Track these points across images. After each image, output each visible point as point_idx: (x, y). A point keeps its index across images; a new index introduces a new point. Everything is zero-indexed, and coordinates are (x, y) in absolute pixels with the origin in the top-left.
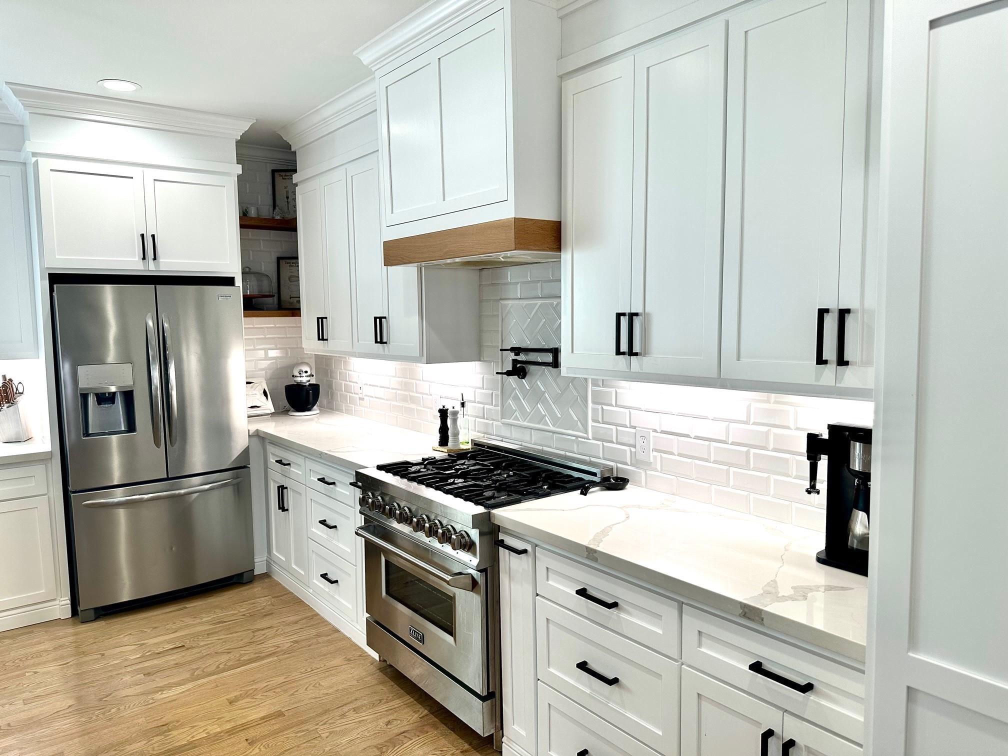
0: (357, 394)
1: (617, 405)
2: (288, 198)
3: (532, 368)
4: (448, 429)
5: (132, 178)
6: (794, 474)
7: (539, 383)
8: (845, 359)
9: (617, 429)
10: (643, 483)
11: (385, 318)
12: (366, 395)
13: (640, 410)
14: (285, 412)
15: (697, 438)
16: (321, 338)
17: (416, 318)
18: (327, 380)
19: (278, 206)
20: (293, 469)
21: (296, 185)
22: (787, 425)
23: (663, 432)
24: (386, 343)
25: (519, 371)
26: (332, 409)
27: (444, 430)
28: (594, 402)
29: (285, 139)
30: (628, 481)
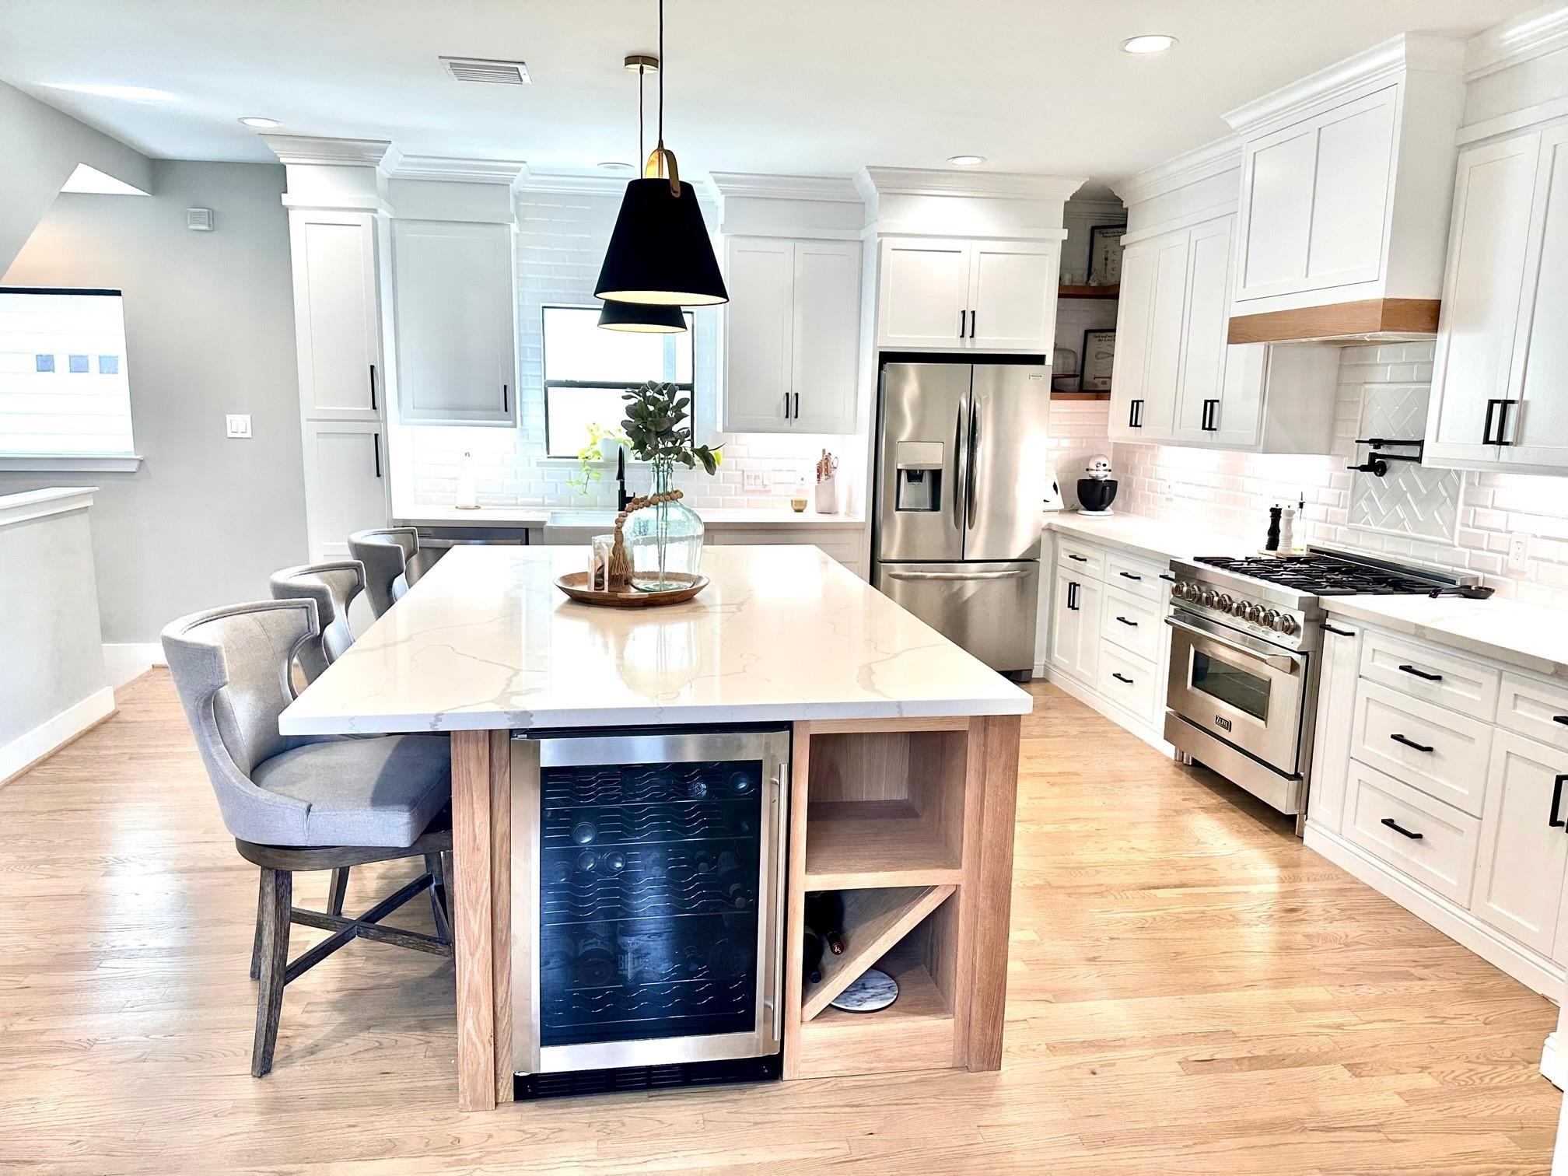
0: (1164, 493)
1: (1493, 508)
2: (1106, 259)
3: (1394, 464)
4: (1279, 531)
5: (960, 252)
7: (1400, 480)
9: (1489, 535)
11: (1218, 401)
12: (1176, 495)
14: (1075, 511)
16: (1134, 423)
17: (1257, 401)
18: (1126, 477)
19: (1095, 270)
20: (1089, 564)
21: (1124, 247)
23: (1544, 537)
24: (1215, 429)
25: (1377, 466)
26: (1129, 512)
27: (1274, 532)
28: (1466, 504)
29: (1116, 195)
30: (1493, 591)
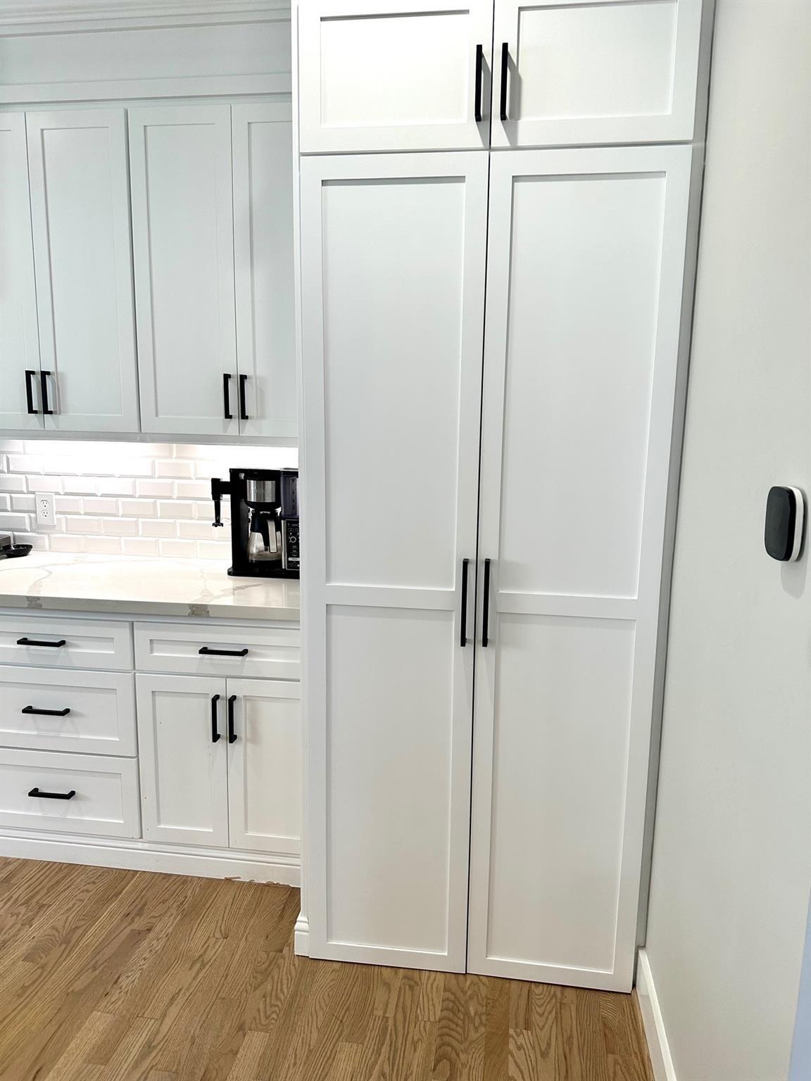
1: (9, 472)
6: (197, 516)
8: (246, 415)
9: (11, 497)
10: (47, 548)
13: (38, 474)
15: (103, 495)
22: (188, 476)
23: (66, 494)
30: (31, 547)
